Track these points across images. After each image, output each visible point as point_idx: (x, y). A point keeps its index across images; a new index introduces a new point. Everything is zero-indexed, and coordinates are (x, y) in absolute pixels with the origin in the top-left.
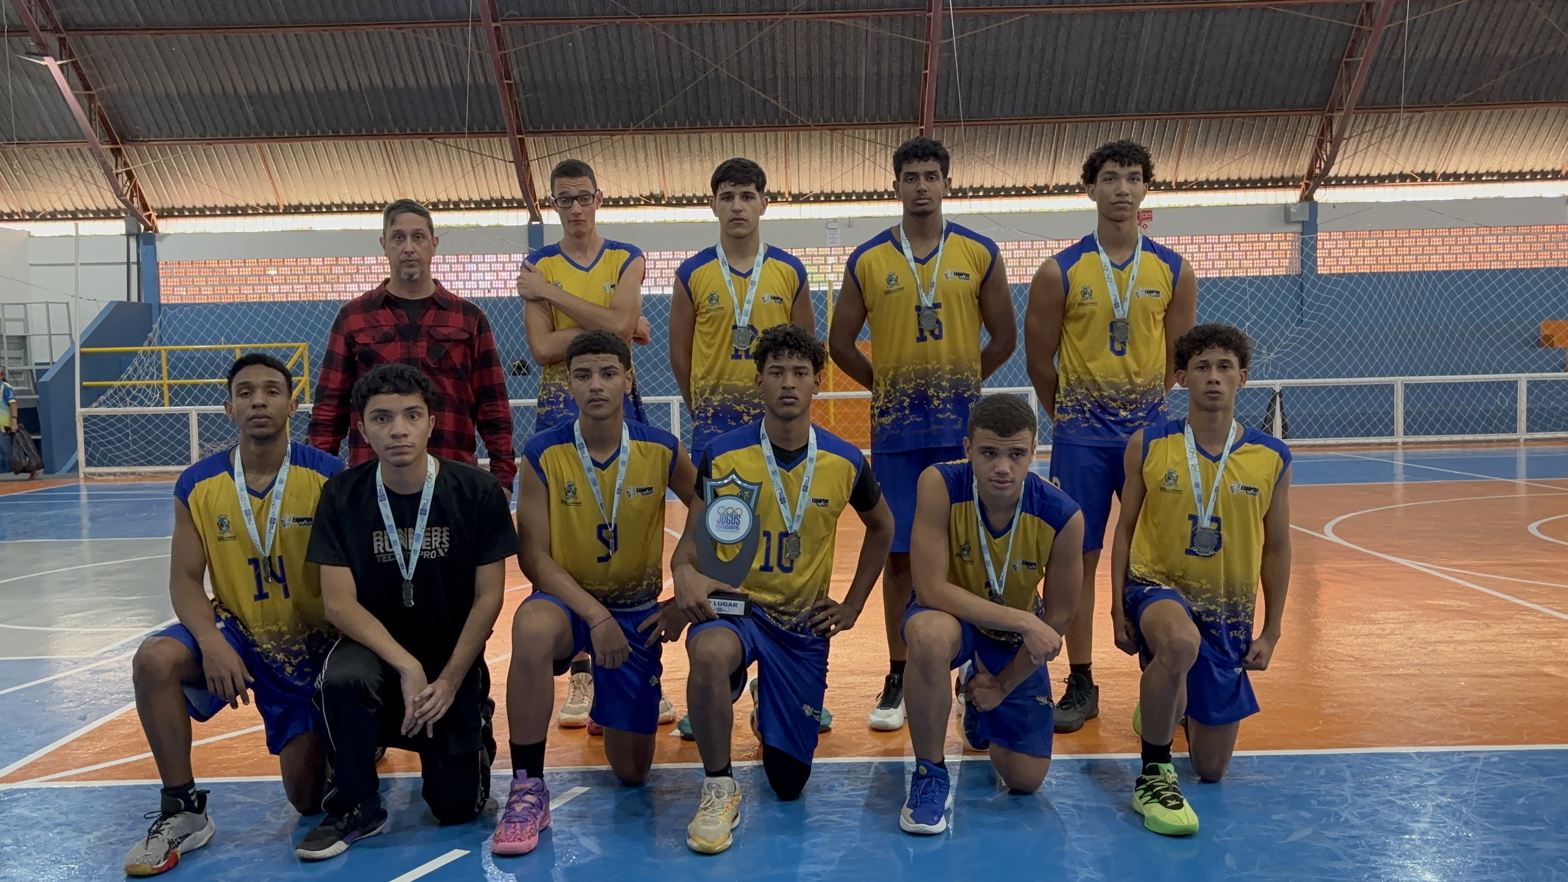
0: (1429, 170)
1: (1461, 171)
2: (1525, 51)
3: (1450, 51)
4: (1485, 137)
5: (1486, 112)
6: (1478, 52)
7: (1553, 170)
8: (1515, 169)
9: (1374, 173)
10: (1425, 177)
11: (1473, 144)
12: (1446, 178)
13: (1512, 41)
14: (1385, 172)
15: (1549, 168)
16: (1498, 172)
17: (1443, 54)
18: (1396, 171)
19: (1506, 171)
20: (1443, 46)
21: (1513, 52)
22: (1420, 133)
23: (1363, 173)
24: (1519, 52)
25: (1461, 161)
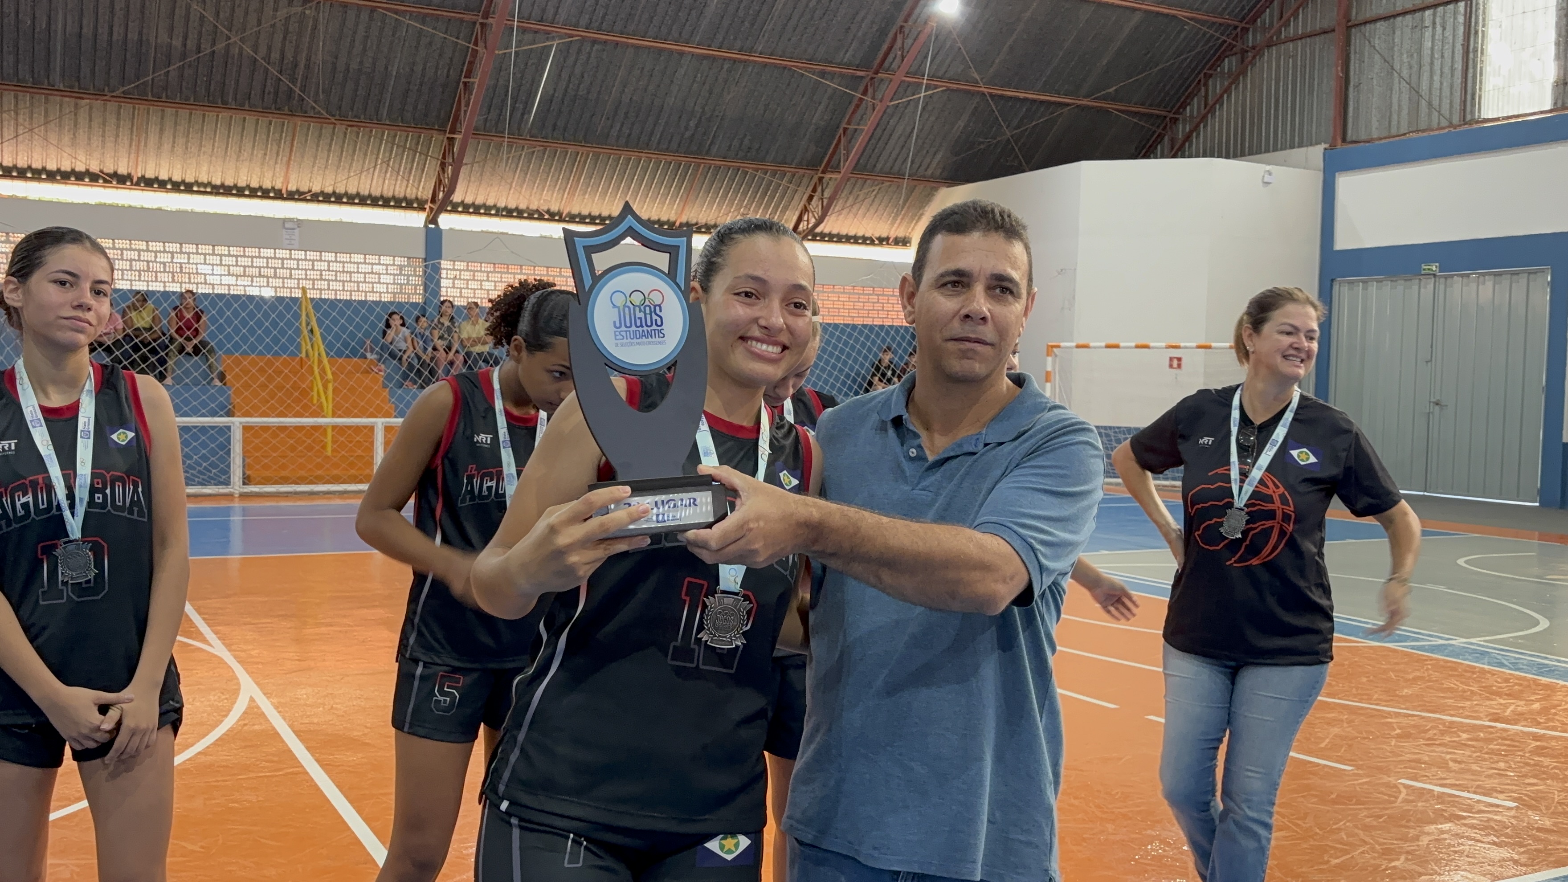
0: (122, 170)
1: (164, 176)
2: (191, 44)
3: (96, 28)
4: (181, 141)
5: (169, 111)
6: (133, 36)
7: (273, 188)
8: (229, 182)
9: (52, 166)
10: (122, 180)
11: (167, 147)
12: (148, 183)
13: (171, 29)
14: (66, 167)
15: (267, 185)
16: (209, 184)
17: (87, 31)
18: (80, 167)
19: (218, 183)
20: (85, 22)
21: (177, 43)
22: (95, 124)
23: (37, 165)
24: (185, 45)
25: (158, 165)
